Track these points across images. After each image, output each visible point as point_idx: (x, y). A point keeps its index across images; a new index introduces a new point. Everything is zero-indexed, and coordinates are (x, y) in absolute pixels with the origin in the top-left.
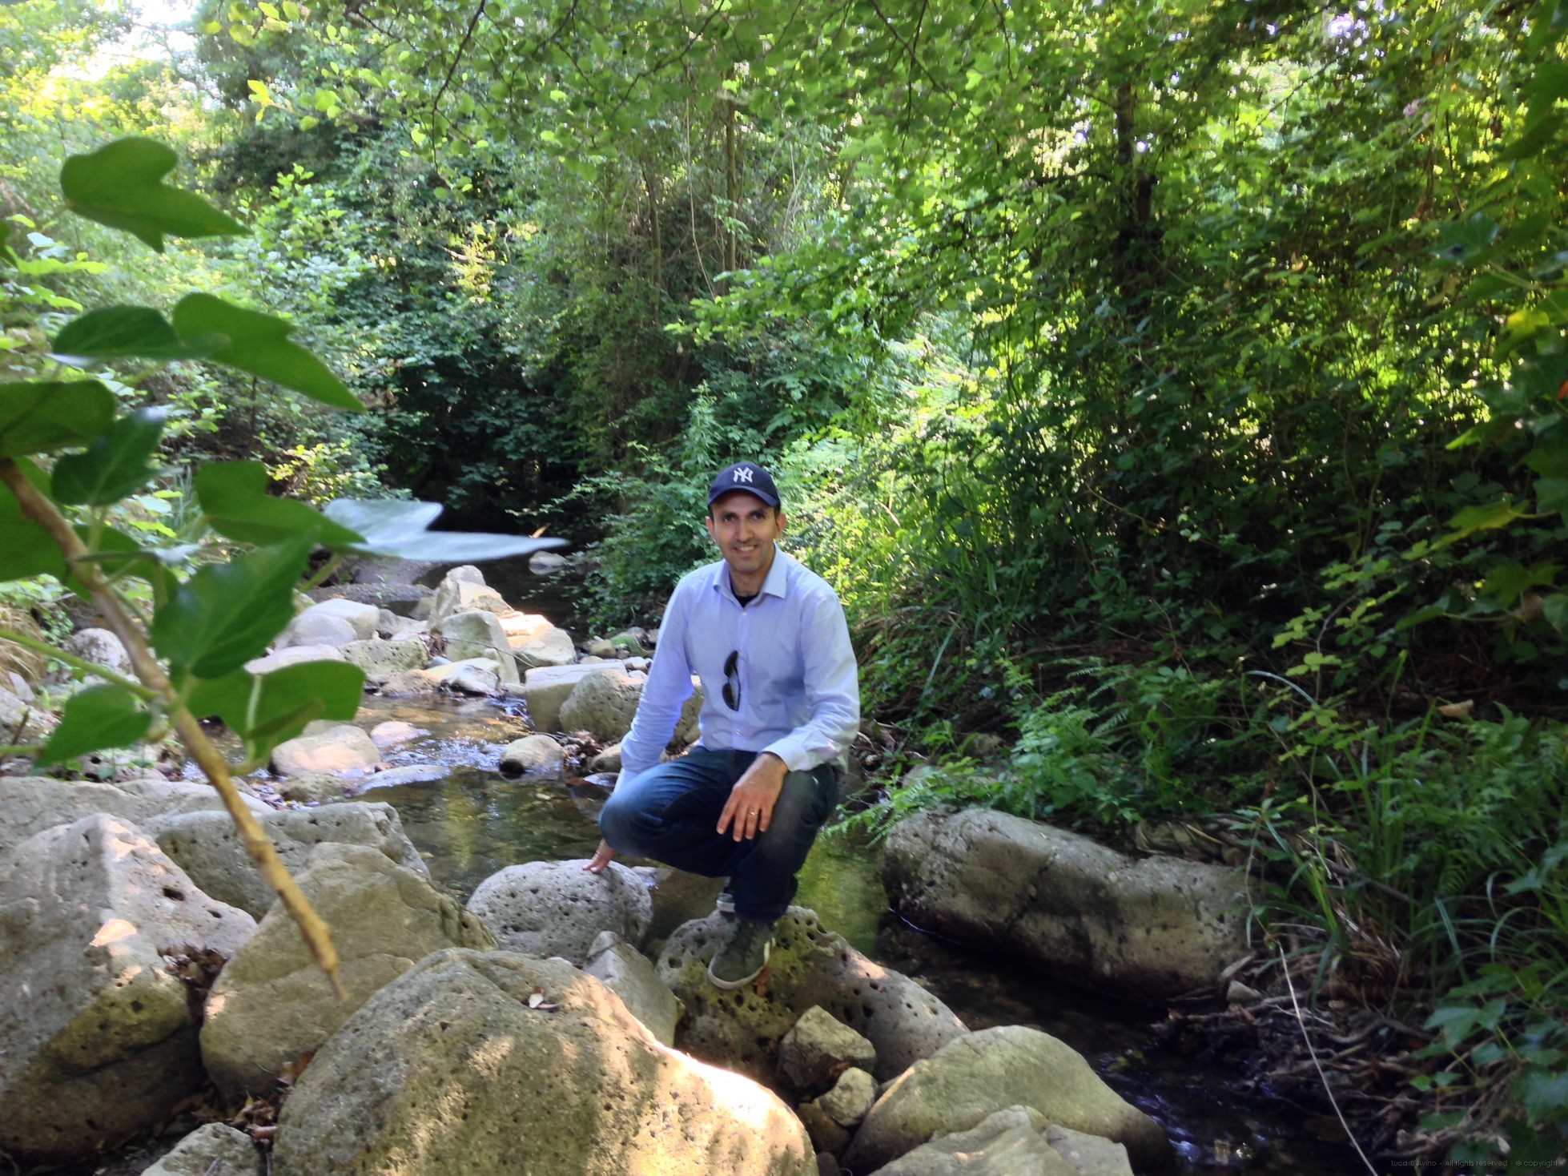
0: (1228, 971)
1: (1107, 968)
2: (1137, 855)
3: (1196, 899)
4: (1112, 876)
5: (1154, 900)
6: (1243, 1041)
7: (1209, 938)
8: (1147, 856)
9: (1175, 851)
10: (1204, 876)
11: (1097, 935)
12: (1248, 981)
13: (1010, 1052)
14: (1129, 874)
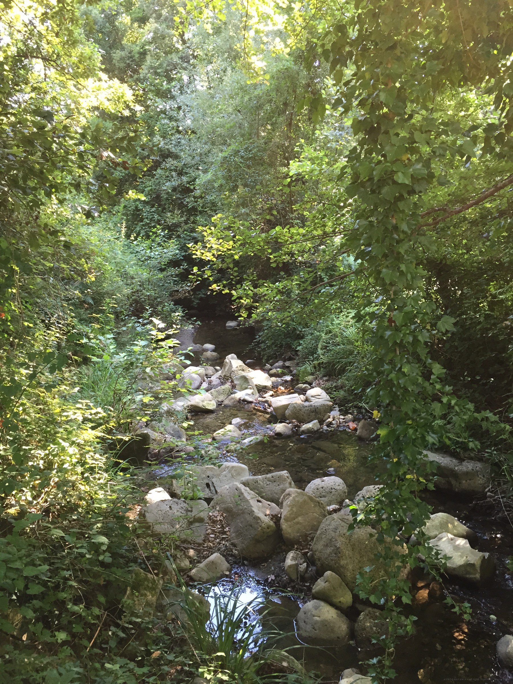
0: (487, 490)
1: (457, 490)
2: (461, 460)
3: (477, 472)
4: (456, 468)
5: (467, 474)
6: (491, 508)
7: (481, 482)
8: (464, 460)
9: (471, 459)
10: (479, 466)
11: (453, 482)
12: (491, 492)
13: (440, 519)
14: (460, 467)
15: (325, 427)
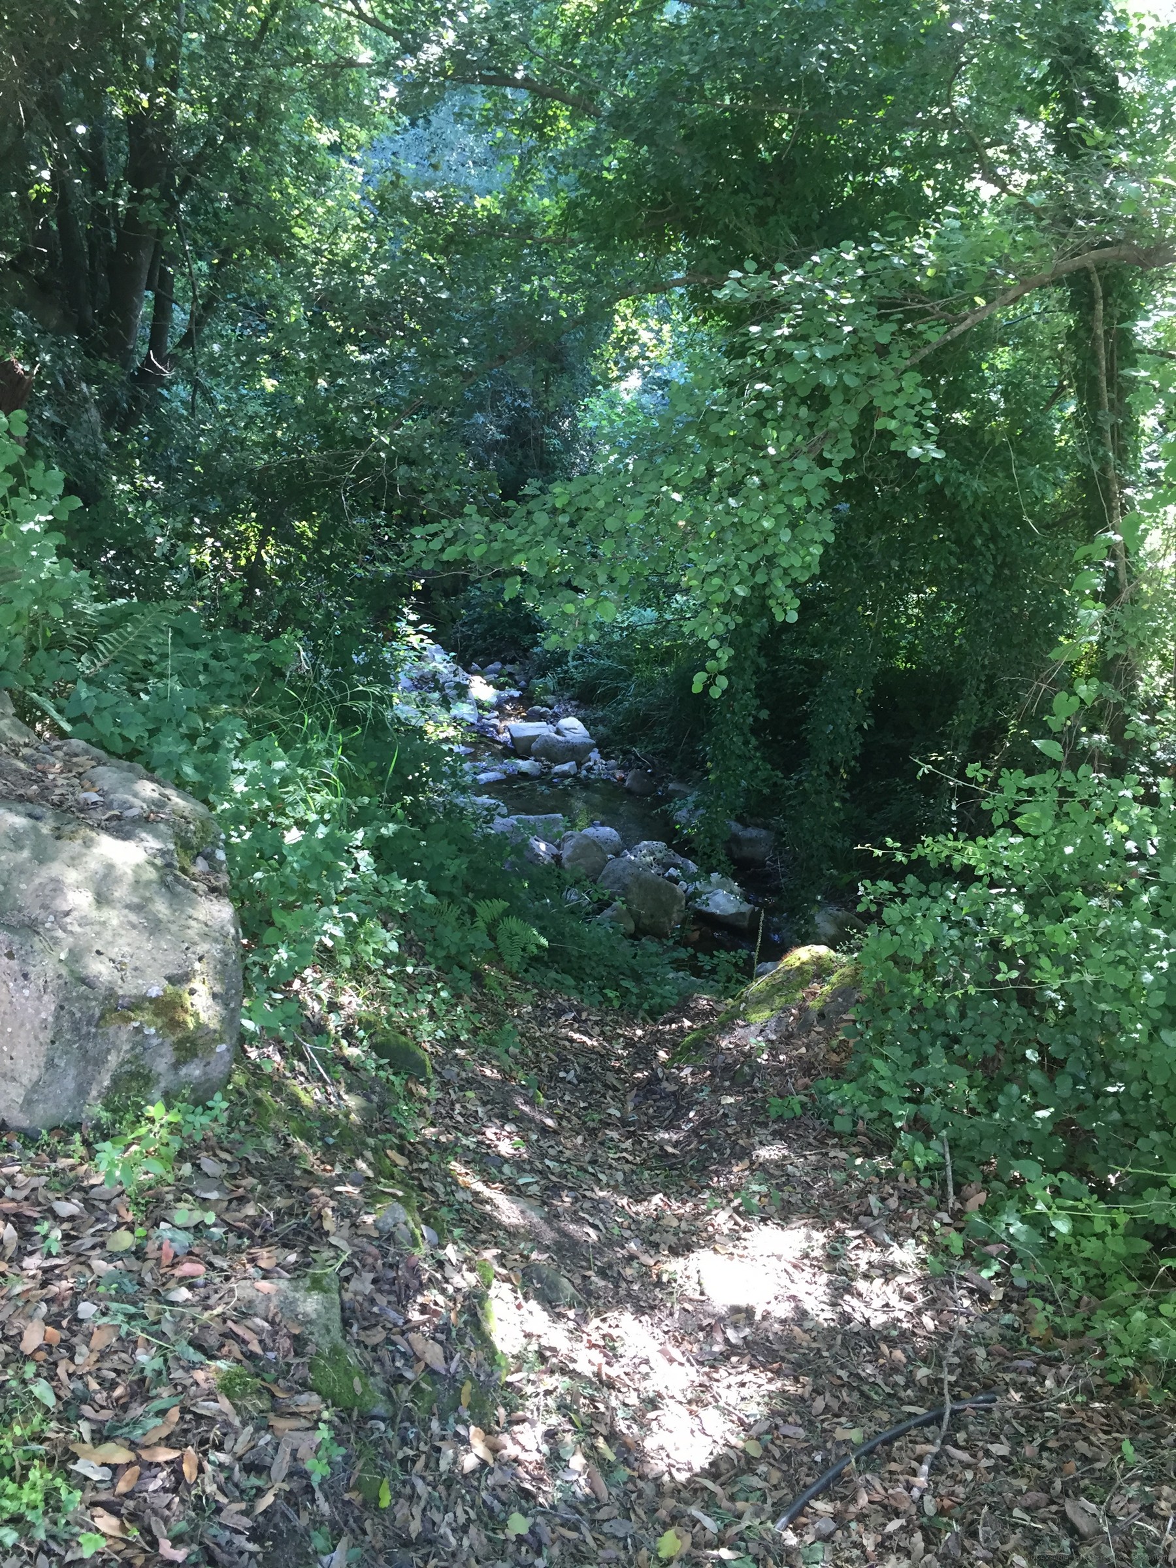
0: (767, 858)
3: (761, 839)
4: (740, 834)
7: (762, 850)
8: (750, 827)
12: (771, 861)
14: (744, 833)
15: (584, 772)
